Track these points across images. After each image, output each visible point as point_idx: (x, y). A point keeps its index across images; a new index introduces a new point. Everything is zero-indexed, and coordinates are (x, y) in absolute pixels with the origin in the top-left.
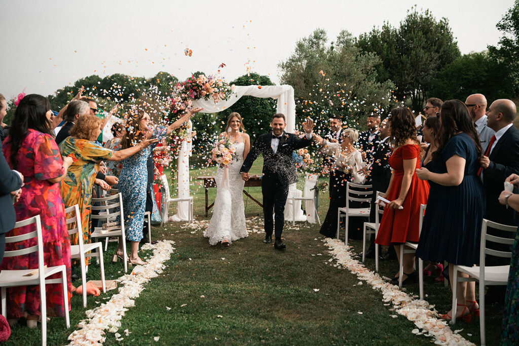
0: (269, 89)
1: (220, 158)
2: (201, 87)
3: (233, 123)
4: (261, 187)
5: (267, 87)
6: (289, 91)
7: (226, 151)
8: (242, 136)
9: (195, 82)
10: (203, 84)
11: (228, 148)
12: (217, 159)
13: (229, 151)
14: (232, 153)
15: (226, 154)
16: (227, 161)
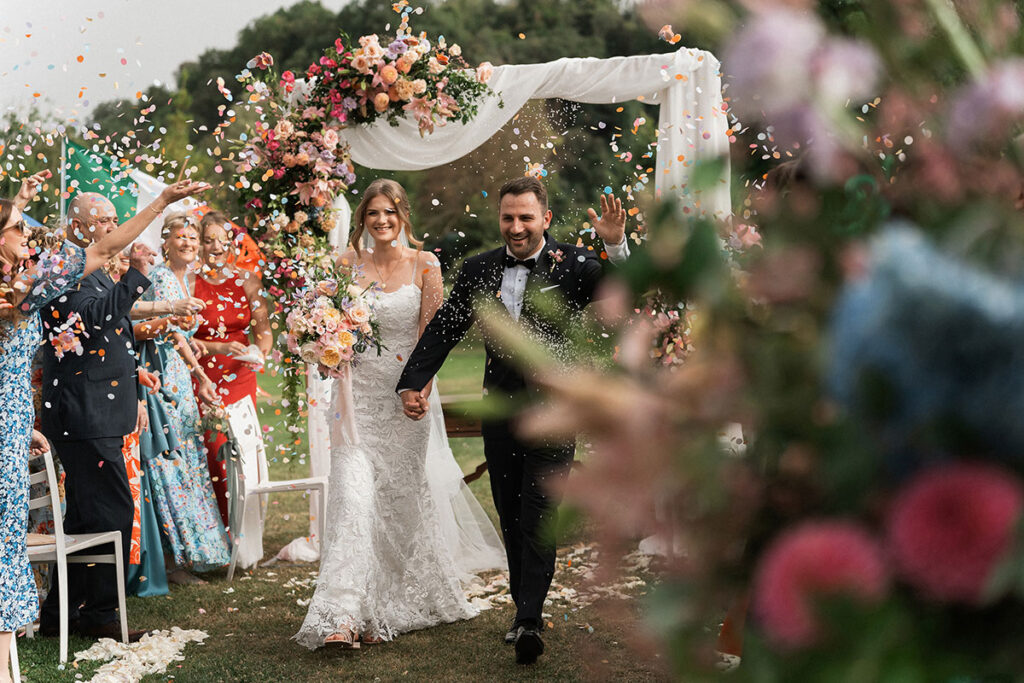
0: (626, 69)
1: (310, 346)
2: (369, 79)
3: (373, 219)
4: (482, 438)
5: (616, 64)
6: (699, 75)
7: (333, 318)
8: (412, 260)
9: (347, 65)
10: (375, 68)
11: (342, 311)
12: (299, 349)
13: (344, 318)
14: (355, 327)
15: (334, 329)
16: (334, 355)
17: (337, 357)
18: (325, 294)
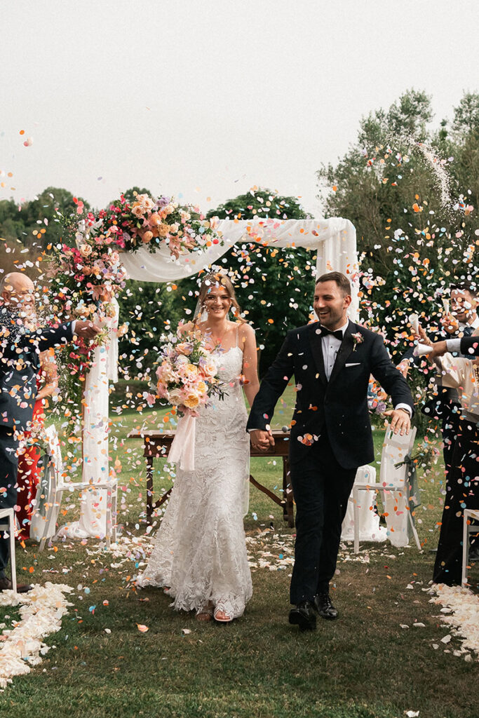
1: (176, 392)
3: (211, 301)
5: (293, 223)
6: (344, 234)
7: (193, 372)
9: (128, 211)
10: (146, 215)
11: (198, 366)
12: (168, 394)
13: (200, 372)
14: (207, 379)
15: (193, 380)
16: (195, 399)
17: (197, 401)
18: (183, 354)
